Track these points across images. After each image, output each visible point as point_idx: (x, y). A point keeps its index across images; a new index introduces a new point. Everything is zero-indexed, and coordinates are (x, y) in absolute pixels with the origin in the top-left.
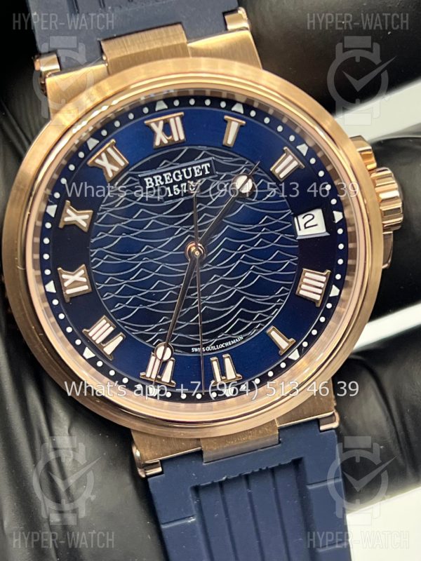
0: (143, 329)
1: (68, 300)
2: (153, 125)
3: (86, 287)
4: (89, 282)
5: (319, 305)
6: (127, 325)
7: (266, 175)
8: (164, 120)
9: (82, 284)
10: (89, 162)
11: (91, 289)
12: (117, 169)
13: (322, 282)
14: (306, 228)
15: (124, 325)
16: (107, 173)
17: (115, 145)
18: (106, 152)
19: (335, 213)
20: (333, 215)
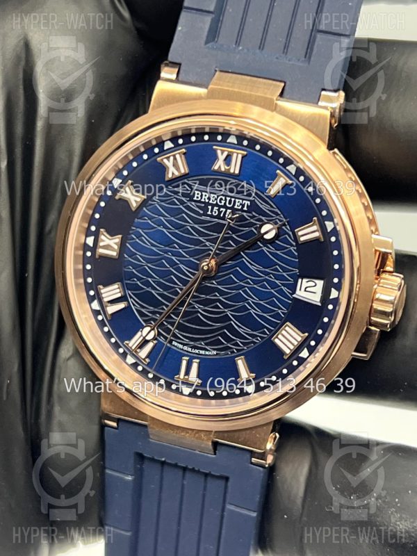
0: (143, 307)
1: (97, 257)
2: (219, 152)
3: (114, 254)
4: (118, 251)
5: (286, 357)
6: (134, 299)
7: (291, 233)
8: (229, 152)
9: (113, 249)
10: (159, 159)
11: (117, 257)
12: (177, 174)
13: (297, 341)
14: (305, 291)
15: (131, 297)
16: (168, 173)
17: (184, 154)
18: (174, 156)
19: (333, 290)
20: (331, 291)
